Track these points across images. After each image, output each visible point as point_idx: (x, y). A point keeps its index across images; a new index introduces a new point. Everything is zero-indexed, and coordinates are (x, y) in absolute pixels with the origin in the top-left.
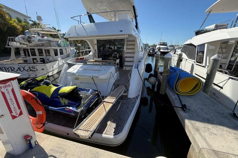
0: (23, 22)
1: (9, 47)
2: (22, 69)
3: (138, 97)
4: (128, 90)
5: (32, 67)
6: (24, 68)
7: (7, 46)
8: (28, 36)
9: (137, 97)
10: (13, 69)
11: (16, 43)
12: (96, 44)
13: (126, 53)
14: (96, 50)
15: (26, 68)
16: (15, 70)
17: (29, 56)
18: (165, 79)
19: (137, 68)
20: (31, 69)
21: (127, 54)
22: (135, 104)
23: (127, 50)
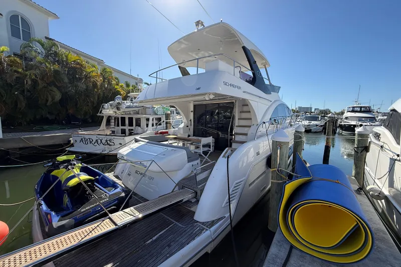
0: (131, 86)
1: (101, 115)
2: (99, 141)
3: (216, 223)
4: (198, 201)
5: (110, 140)
6: (101, 141)
7: (99, 114)
8: (118, 102)
9: (213, 223)
10: (91, 141)
11: (108, 110)
12: (192, 111)
13: (237, 126)
14: (191, 120)
15: (104, 141)
16: (93, 143)
17: (118, 126)
18: (276, 192)
19: (228, 158)
20: (108, 142)
21: (238, 128)
22: (194, 239)
23: (240, 121)
